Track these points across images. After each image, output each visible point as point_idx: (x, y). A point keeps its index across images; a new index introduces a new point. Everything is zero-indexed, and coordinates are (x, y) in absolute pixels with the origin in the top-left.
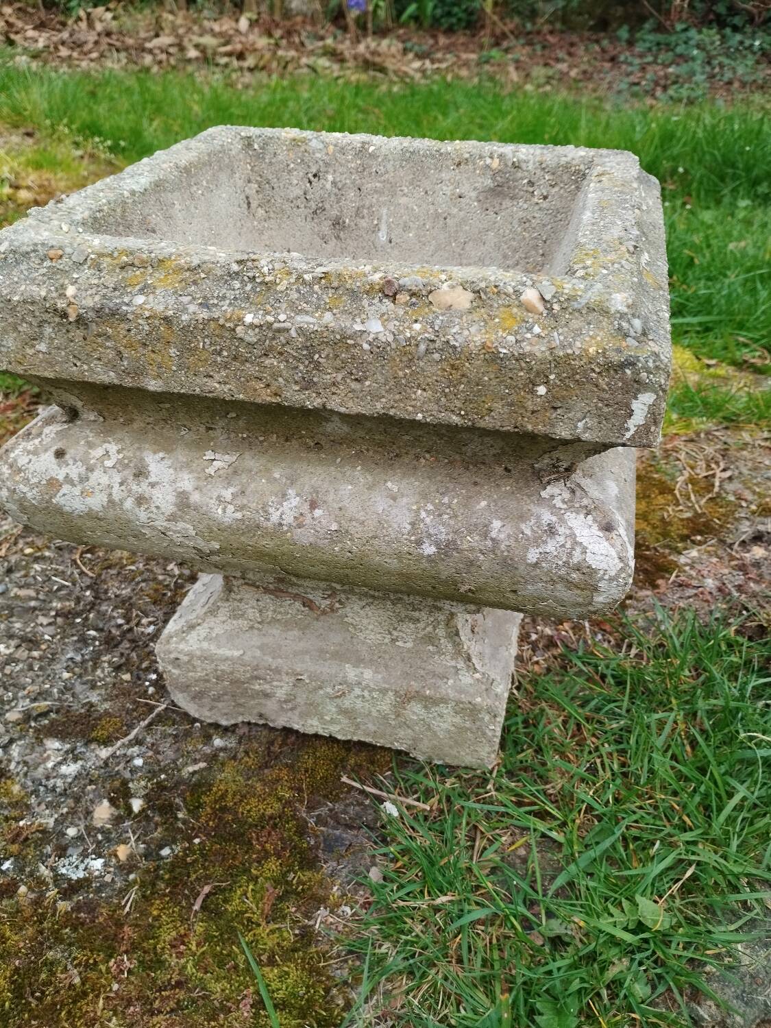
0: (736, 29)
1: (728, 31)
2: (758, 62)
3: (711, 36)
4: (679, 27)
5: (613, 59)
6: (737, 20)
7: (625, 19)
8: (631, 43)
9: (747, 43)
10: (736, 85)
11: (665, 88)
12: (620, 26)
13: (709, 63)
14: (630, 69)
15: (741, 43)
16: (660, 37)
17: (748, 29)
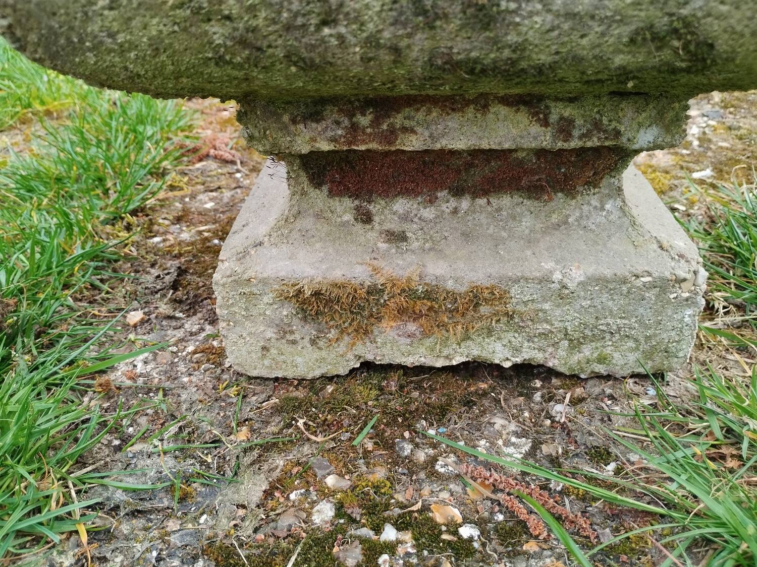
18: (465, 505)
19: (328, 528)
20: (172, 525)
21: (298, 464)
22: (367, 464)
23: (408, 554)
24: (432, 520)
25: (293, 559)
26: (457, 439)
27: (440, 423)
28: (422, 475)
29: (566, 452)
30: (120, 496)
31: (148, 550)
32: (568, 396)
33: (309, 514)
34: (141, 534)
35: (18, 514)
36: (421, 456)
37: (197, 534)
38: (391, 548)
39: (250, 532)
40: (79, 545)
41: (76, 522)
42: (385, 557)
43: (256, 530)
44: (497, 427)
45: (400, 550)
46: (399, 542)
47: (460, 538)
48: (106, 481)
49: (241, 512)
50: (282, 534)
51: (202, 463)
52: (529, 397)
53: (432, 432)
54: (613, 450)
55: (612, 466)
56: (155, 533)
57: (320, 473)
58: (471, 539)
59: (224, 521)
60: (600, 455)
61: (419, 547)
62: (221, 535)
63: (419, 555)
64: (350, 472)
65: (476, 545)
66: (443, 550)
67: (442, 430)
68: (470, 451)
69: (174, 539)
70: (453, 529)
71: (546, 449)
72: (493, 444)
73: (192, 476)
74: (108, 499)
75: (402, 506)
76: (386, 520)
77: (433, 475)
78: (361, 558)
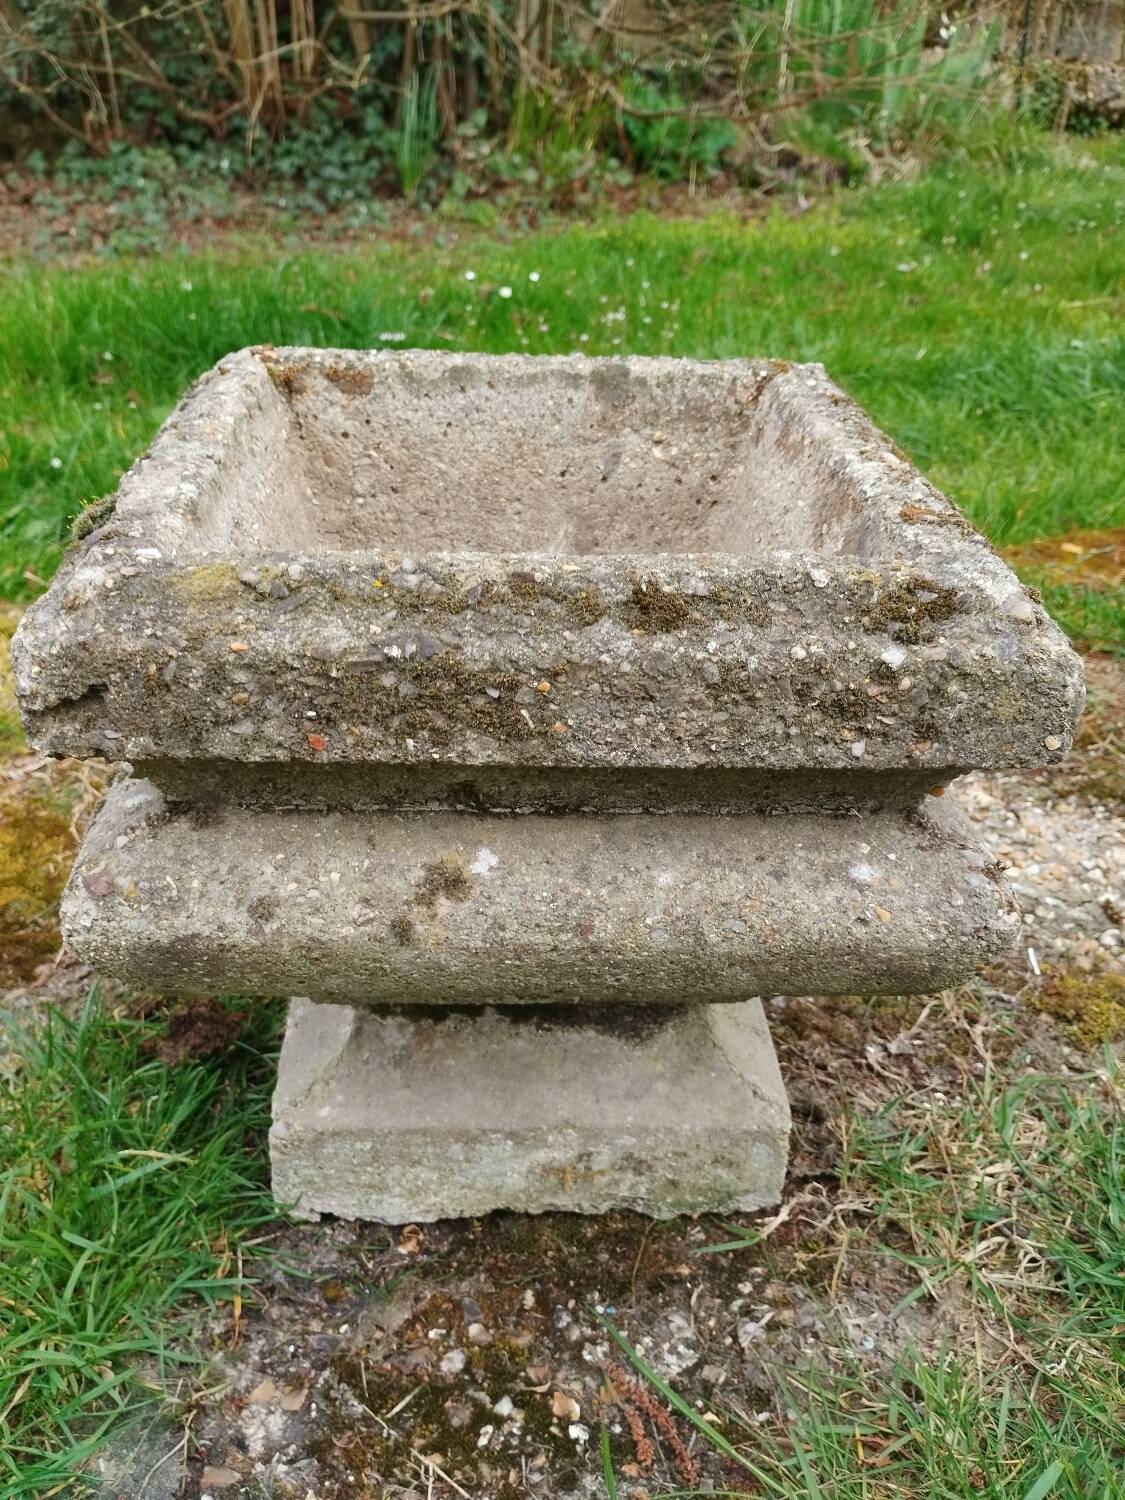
0: (194, 147)
1: (183, 150)
2: (233, 189)
3: (160, 158)
4: (116, 148)
5: (26, 201)
6: (192, 134)
7: (36, 142)
8: (50, 174)
9: (212, 164)
10: (208, 222)
11: (105, 236)
12: (30, 151)
13: (165, 195)
14: (49, 213)
15: (204, 165)
16: (89, 164)
17: (210, 145)
18: (590, 1402)
19: (451, 1380)
20: (315, 1326)
21: (450, 1300)
22: (516, 1324)
23: (511, 1434)
24: (548, 1408)
25: (408, 1399)
26: (621, 1327)
27: (615, 1303)
28: (566, 1356)
29: (727, 1383)
30: (279, 1277)
31: (288, 1343)
32: (768, 1317)
33: (440, 1359)
34: (287, 1324)
35: (190, 1272)
36: (575, 1334)
37: (334, 1343)
38: (498, 1421)
39: (379, 1358)
40: (231, 1315)
41: (234, 1293)
42: (489, 1429)
43: (386, 1358)
44: (673, 1326)
45: (506, 1428)
46: (510, 1418)
47: (567, 1435)
48: (272, 1257)
49: (378, 1335)
50: (406, 1371)
51: (363, 1266)
52: (727, 1301)
53: (600, 1309)
54: (776, 1399)
55: (764, 1416)
56: (298, 1327)
57: (467, 1317)
58: (577, 1441)
59: (360, 1338)
60: (760, 1399)
61: (525, 1430)
62: (354, 1350)
63: (522, 1438)
64: (497, 1327)
65: (579, 1448)
66: (546, 1442)
67: (612, 1310)
68: (626, 1346)
69: (311, 1339)
70: (565, 1422)
71: (708, 1372)
72: (656, 1345)
73: (348, 1278)
74: (268, 1277)
75: (528, 1382)
76: (507, 1392)
77: (578, 1359)
78: (467, 1421)
